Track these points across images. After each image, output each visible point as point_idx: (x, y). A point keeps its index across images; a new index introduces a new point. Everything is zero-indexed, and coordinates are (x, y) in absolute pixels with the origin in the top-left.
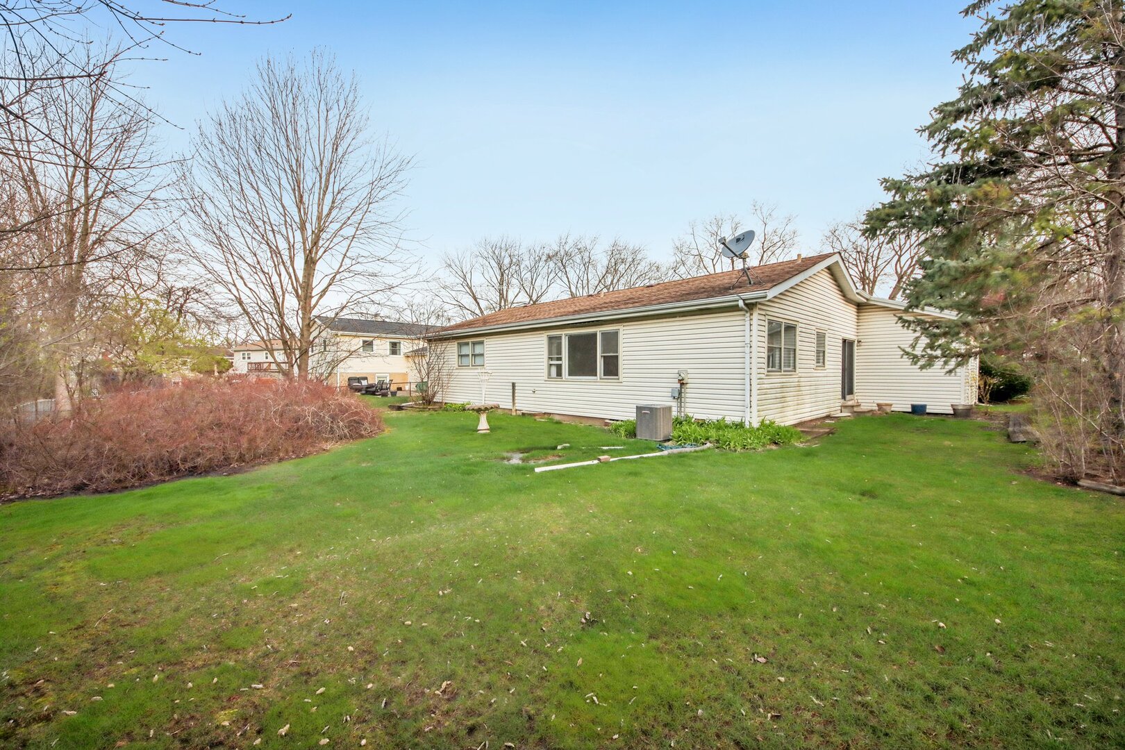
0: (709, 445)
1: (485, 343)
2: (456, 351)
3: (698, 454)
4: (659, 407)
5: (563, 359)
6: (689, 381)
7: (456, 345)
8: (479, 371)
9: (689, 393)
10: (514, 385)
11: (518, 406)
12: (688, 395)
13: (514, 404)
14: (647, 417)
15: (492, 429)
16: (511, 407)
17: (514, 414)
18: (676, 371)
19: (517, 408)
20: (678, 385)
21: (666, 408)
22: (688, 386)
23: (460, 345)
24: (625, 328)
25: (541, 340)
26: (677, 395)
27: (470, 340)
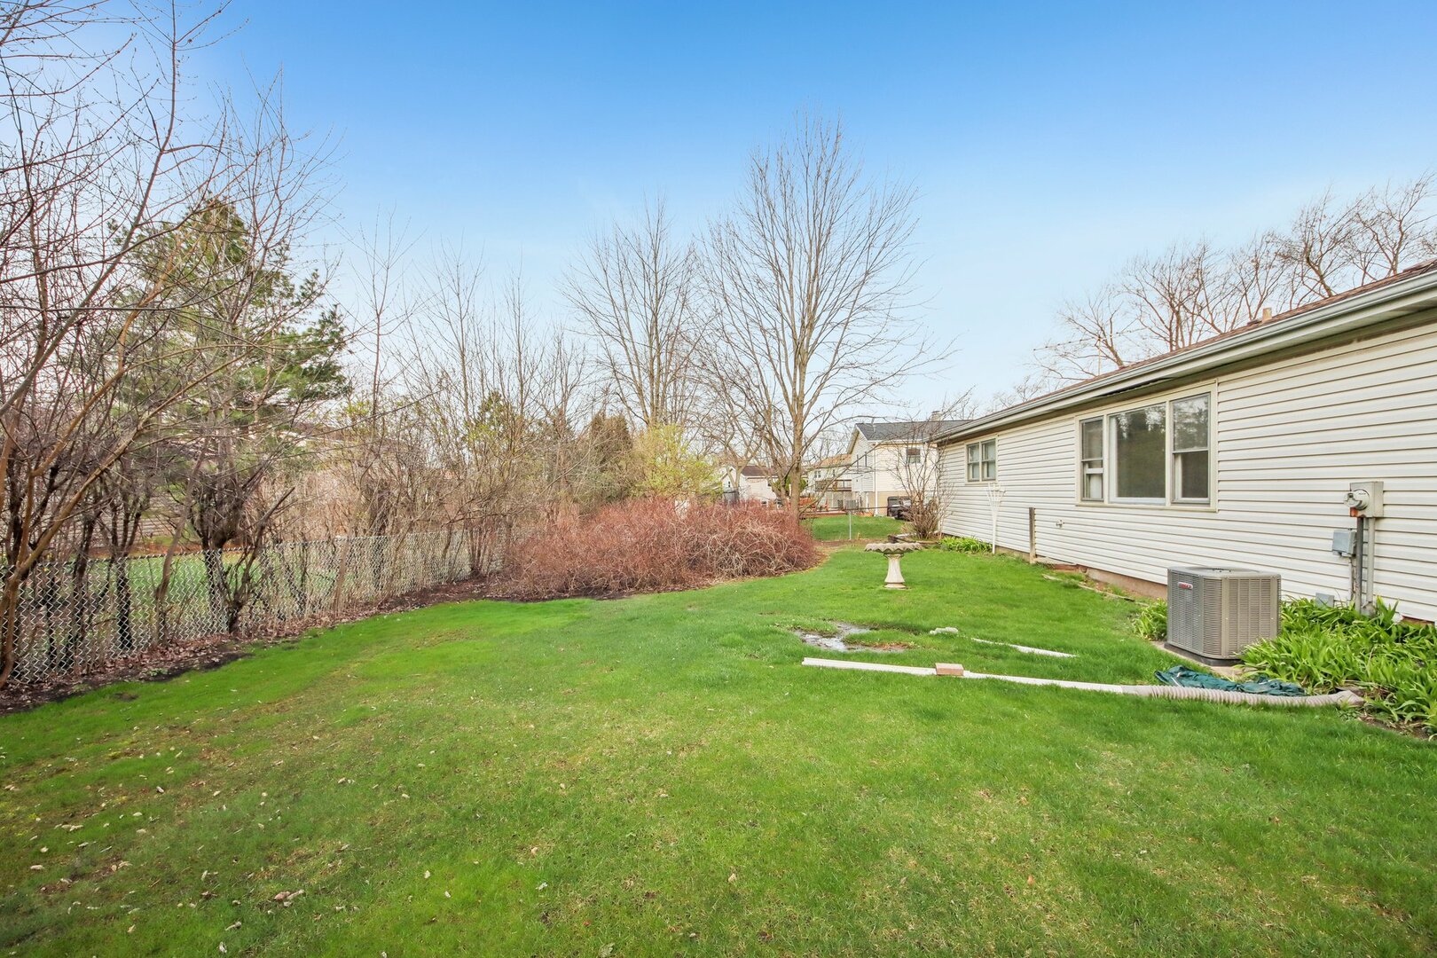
0: (1347, 697)
1: (997, 443)
2: (965, 458)
3: (1269, 715)
4: (1217, 575)
5: (1105, 463)
6: (1388, 511)
7: (965, 450)
8: (990, 488)
9: (1387, 545)
10: (1032, 512)
11: (1039, 549)
12: (1383, 550)
13: (1032, 545)
14: (1188, 596)
15: (908, 583)
16: (1027, 550)
17: (1033, 561)
18: (1346, 485)
19: (1038, 552)
20: (1353, 523)
21: (1255, 580)
22: (1383, 525)
23: (972, 448)
24: (1222, 388)
25: (1070, 428)
26: (1347, 548)
27: (980, 440)
